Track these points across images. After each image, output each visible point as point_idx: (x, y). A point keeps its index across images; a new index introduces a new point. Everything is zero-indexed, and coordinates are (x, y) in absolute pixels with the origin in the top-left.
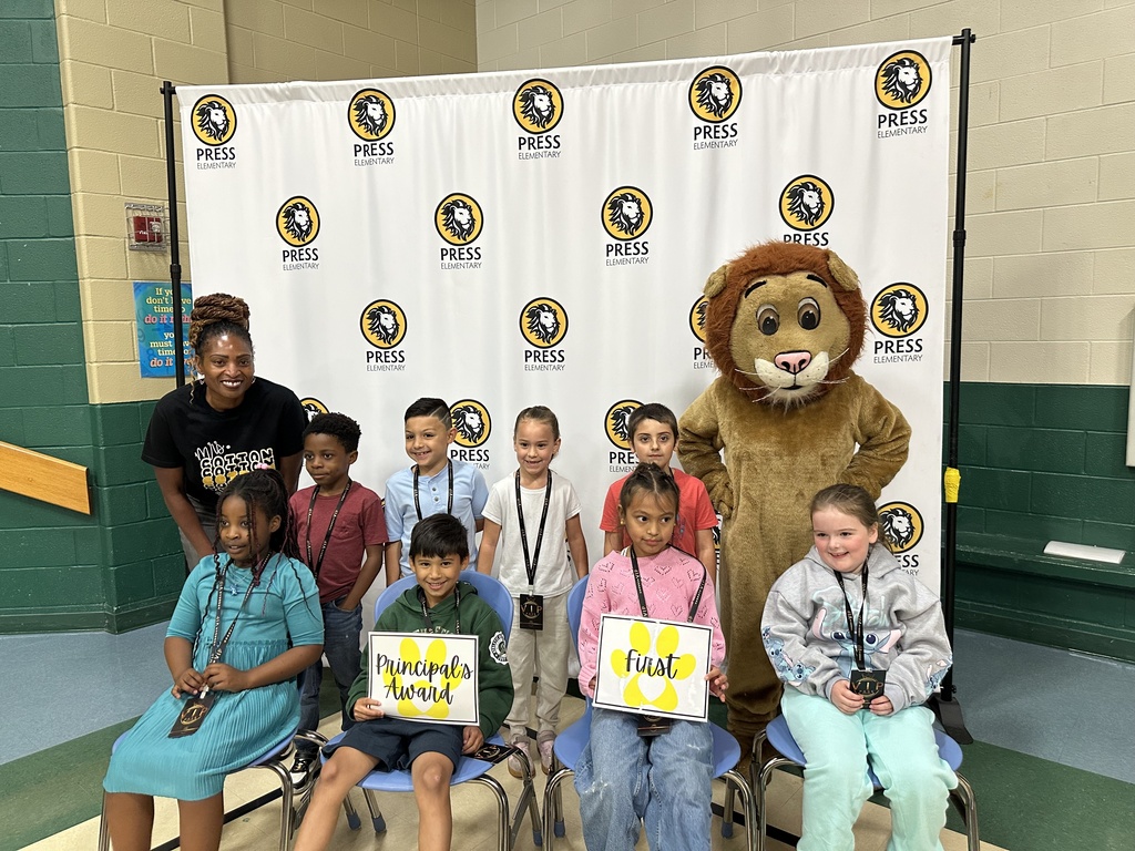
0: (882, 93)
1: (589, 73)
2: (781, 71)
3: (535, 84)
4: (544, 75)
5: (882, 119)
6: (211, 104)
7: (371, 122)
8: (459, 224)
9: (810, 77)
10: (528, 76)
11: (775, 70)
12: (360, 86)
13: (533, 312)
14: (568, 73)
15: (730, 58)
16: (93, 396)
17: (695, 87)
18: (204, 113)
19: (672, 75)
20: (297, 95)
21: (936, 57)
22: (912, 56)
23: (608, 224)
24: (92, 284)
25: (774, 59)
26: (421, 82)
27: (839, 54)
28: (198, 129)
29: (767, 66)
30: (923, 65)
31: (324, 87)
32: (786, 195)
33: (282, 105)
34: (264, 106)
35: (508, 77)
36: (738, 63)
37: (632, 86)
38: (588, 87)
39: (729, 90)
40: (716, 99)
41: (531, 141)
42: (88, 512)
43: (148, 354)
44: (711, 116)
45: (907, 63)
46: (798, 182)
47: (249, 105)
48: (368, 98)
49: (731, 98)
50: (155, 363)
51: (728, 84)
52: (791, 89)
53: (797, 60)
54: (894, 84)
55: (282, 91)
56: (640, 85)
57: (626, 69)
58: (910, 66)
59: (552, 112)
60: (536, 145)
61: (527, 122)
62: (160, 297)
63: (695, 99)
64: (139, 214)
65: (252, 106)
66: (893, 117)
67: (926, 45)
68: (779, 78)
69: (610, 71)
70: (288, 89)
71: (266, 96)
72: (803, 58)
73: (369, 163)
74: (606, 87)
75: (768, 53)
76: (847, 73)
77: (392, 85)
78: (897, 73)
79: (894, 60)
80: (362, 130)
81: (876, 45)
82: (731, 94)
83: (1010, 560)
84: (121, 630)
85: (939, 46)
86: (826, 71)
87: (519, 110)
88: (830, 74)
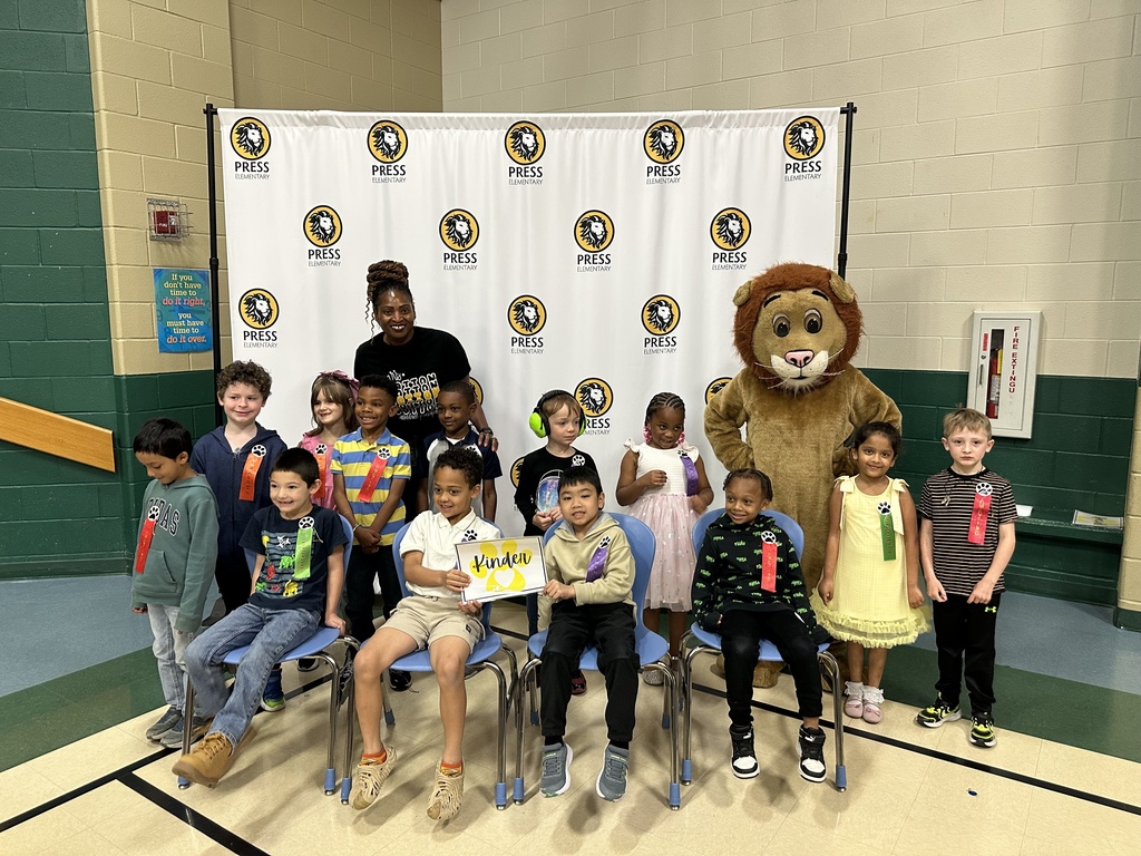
1: (567, 119)
2: (714, 126)
3: (523, 125)
4: (530, 118)
5: (789, 166)
6: (248, 125)
7: (387, 149)
8: (459, 234)
10: (519, 118)
11: (710, 125)
12: (378, 118)
13: (519, 307)
14: (549, 118)
15: (676, 114)
16: (119, 368)
17: (649, 135)
18: (242, 132)
19: (631, 124)
20: (324, 122)
21: (829, 121)
22: (811, 121)
23: (580, 239)
24: (117, 270)
25: (709, 116)
26: (430, 118)
27: (758, 116)
28: (236, 145)
29: (703, 121)
30: (818, 128)
31: (349, 117)
32: (716, 222)
33: (311, 129)
34: (294, 128)
35: (502, 118)
36: (682, 119)
37: (600, 131)
38: (564, 130)
39: (675, 139)
40: (664, 146)
41: (519, 170)
42: (113, 470)
43: (166, 332)
44: (660, 159)
45: (808, 125)
46: (725, 213)
47: (282, 127)
48: (385, 128)
49: (676, 145)
50: (171, 340)
51: (674, 134)
53: (726, 119)
54: (798, 141)
56: (607, 131)
58: (809, 128)
59: (536, 148)
60: (523, 173)
61: (516, 155)
62: (176, 282)
63: (648, 144)
64: (159, 208)
66: (796, 166)
67: (821, 112)
68: (713, 131)
69: (583, 118)
70: (317, 116)
71: (297, 121)
73: (384, 181)
74: (580, 131)
75: (705, 112)
76: (764, 130)
77: (405, 118)
78: (800, 133)
79: (798, 122)
80: (379, 154)
81: (785, 110)
82: (676, 142)
85: (830, 114)
86: (748, 128)
87: (509, 145)
88: (751, 130)
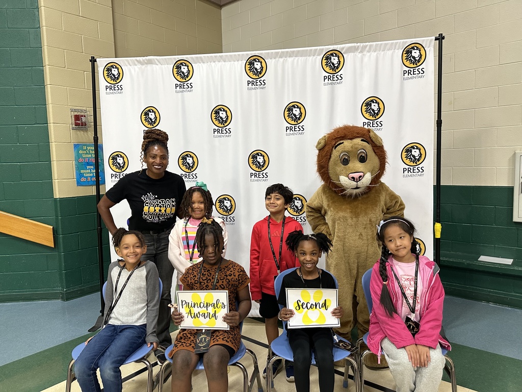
0: (405, 61)
1: (278, 53)
2: (361, 52)
3: (254, 58)
4: (258, 54)
5: (405, 72)
6: (112, 66)
7: (183, 74)
8: (221, 118)
9: (374, 54)
10: (252, 54)
11: (359, 51)
12: (178, 58)
13: (254, 156)
14: (269, 53)
15: (339, 46)
16: (56, 194)
17: (324, 58)
18: (109, 70)
19: (314, 53)
20: (150, 62)
21: (428, 46)
22: (417, 45)
23: (287, 118)
24: (56, 145)
25: (358, 46)
26: (204, 57)
27: (386, 44)
28: (106, 77)
29: (354, 50)
30: (422, 49)
31: (162, 59)
32: (364, 105)
33: (143, 67)
34: (135, 67)
35: (243, 55)
36: (343, 48)
37: (297, 58)
38: (278, 59)
39: (339, 60)
40: (333, 64)
41: (253, 82)
42: (53, 247)
43: (80, 175)
44: (331, 71)
45: (416, 48)
46: (369, 100)
47: (129, 66)
48: (181, 64)
49: (340, 63)
50: (83, 179)
51: (338, 57)
52: (366, 59)
53: (368, 48)
54: (410, 57)
55: (143, 60)
56: (300, 58)
57: (294, 51)
58: (417, 49)
59: (262, 70)
60: (255, 84)
61: (251, 74)
62: (85, 150)
63: (324, 64)
64: (76, 113)
65: (130, 67)
66: (410, 71)
67: (423, 41)
68: (360, 54)
69: (287, 52)
70: (146, 60)
71: (136, 63)
72: (371, 46)
73: (182, 92)
74: (286, 59)
75: (356, 44)
76: (390, 52)
77: (192, 58)
78: (411, 53)
79: (410, 47)
80: (178, 77)
81: (402, 41)
82: (340, 62)
83: (463, 263)
84: (68, 299)
85: (429, 41)
86: (381, 52)
87: (247, 69)
88: (383, 53)
